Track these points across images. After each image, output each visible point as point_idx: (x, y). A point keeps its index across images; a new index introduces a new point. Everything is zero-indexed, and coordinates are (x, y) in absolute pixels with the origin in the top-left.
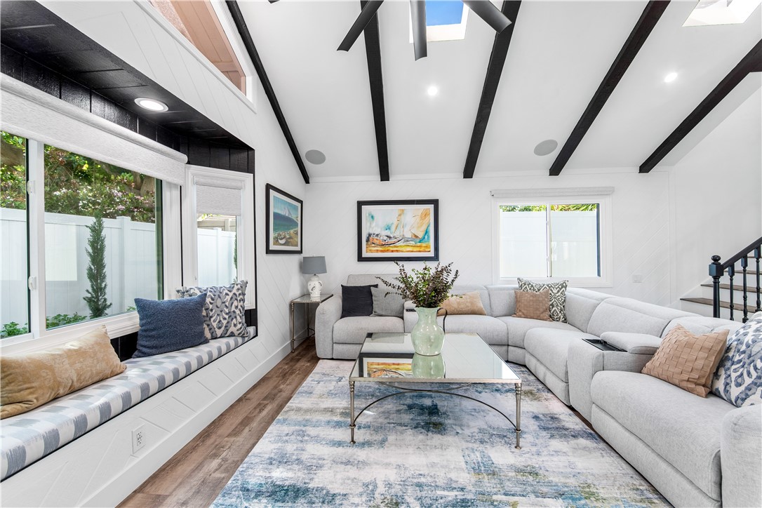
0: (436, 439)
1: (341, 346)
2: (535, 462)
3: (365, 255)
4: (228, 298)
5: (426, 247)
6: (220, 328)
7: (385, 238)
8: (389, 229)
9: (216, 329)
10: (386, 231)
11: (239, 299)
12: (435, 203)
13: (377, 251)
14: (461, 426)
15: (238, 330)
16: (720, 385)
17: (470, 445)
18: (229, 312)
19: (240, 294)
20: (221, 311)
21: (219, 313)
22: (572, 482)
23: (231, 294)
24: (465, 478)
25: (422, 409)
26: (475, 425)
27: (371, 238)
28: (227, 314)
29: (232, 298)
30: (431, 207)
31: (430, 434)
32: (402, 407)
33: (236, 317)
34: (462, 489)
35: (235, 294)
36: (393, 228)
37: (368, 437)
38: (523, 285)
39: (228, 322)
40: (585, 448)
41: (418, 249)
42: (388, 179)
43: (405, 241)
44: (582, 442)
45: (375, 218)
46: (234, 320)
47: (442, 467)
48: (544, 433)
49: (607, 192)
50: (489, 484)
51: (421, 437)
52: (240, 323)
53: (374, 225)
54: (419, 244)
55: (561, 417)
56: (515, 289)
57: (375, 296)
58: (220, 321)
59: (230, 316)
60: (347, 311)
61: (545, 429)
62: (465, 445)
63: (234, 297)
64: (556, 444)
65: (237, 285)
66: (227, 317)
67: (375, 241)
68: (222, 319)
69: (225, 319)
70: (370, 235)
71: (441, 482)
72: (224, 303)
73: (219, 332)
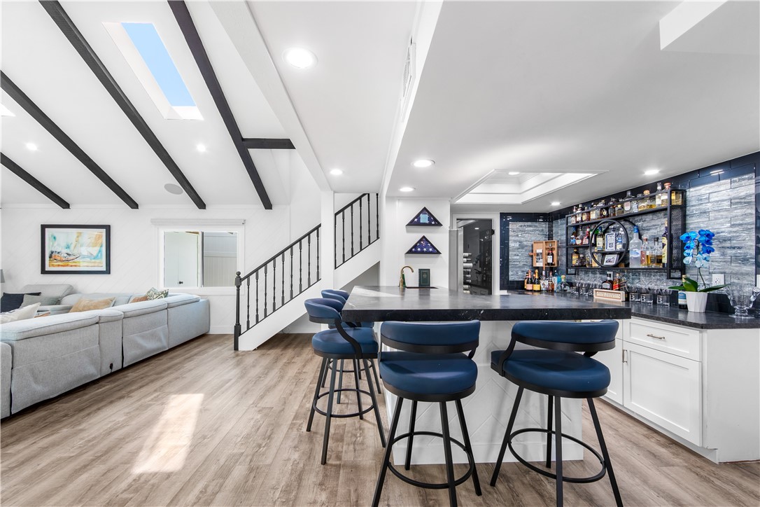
3: (47, 268)
5: (100, 263)
7: (66, 255)
8: (69, 248)
10: (67, 250)
12: (107, 227)
13: (59, 265)
27: (53, 255)
30: (104, 231)
36: (72, 247)
41: (93, 264)
42: (69, 206)
43: (82, 258)
45: (57, 239)
53: (56, 244)
54: (93, 261)
67: (57, 258)
70: (52, 252)
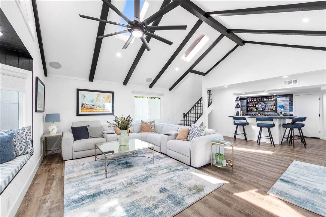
0: (132, 169)
1: (77, 153)
2: (158, 165)
3: (80, 113)
4: (24, 135)
6: (21, 150)
7: (91, 106)
8: (93, 102)
9: (19, 151)
10: (91, 103)
11: (29, 135)
12: (113, 93)
13: (87, 111)
14: (137, 164)
15: (30, 151)
16: (188, 138)
17: (142, 167)
18: (26, 142)
19: (29, 133)
20: (21, 142)
21: (20, 143)
22: (167, 166)
23: (25, 133)
24: (145, 173)
25: (123, 164)
26: (141, 163)
27: (83, 106)
28: (25, 143)
29: (26, 135)
30: (111, 94)
31: (130, 168)
32: (116, 165)
33: (29, 144)
34: (145, 175)
35: (27, 132)
36: (94, 102)
37: (111, 175)
38: (143, 122)
39: (26, 147)
40: (166, 159)
42: (92, 81)
43: (100, 107)
44: (166, 158)
45: (86, 97)
46: (29, 145)
47: (138, 173)
48: (158, 159)
49: (163, 95)
50: (151, 172)
51: (128, 169)
52: (31, 147)
53: (85, 100)
55: (160, 155)
56: (140, 124)
57: (90, 130)
58: (21, 147)
59: (27, 144)
60: (76, 138)
61: (157, 158)
62: (141, 167)
63: (27, 134)
64: (161, 160)
65: (26, 128)
66: (25, 144)
67: (86, 107)
68: (22, 146)
69: (24, 145)
70: (83, 104)
71: (139, 176)
72: (22, 137)
73: (20, 153)
